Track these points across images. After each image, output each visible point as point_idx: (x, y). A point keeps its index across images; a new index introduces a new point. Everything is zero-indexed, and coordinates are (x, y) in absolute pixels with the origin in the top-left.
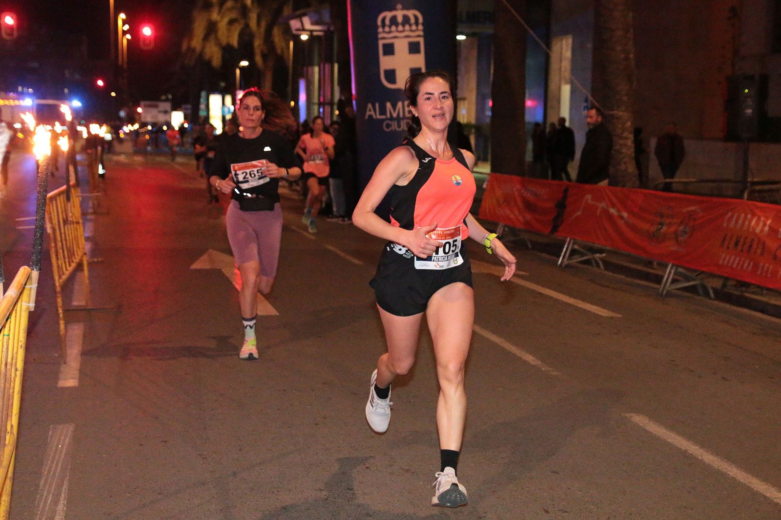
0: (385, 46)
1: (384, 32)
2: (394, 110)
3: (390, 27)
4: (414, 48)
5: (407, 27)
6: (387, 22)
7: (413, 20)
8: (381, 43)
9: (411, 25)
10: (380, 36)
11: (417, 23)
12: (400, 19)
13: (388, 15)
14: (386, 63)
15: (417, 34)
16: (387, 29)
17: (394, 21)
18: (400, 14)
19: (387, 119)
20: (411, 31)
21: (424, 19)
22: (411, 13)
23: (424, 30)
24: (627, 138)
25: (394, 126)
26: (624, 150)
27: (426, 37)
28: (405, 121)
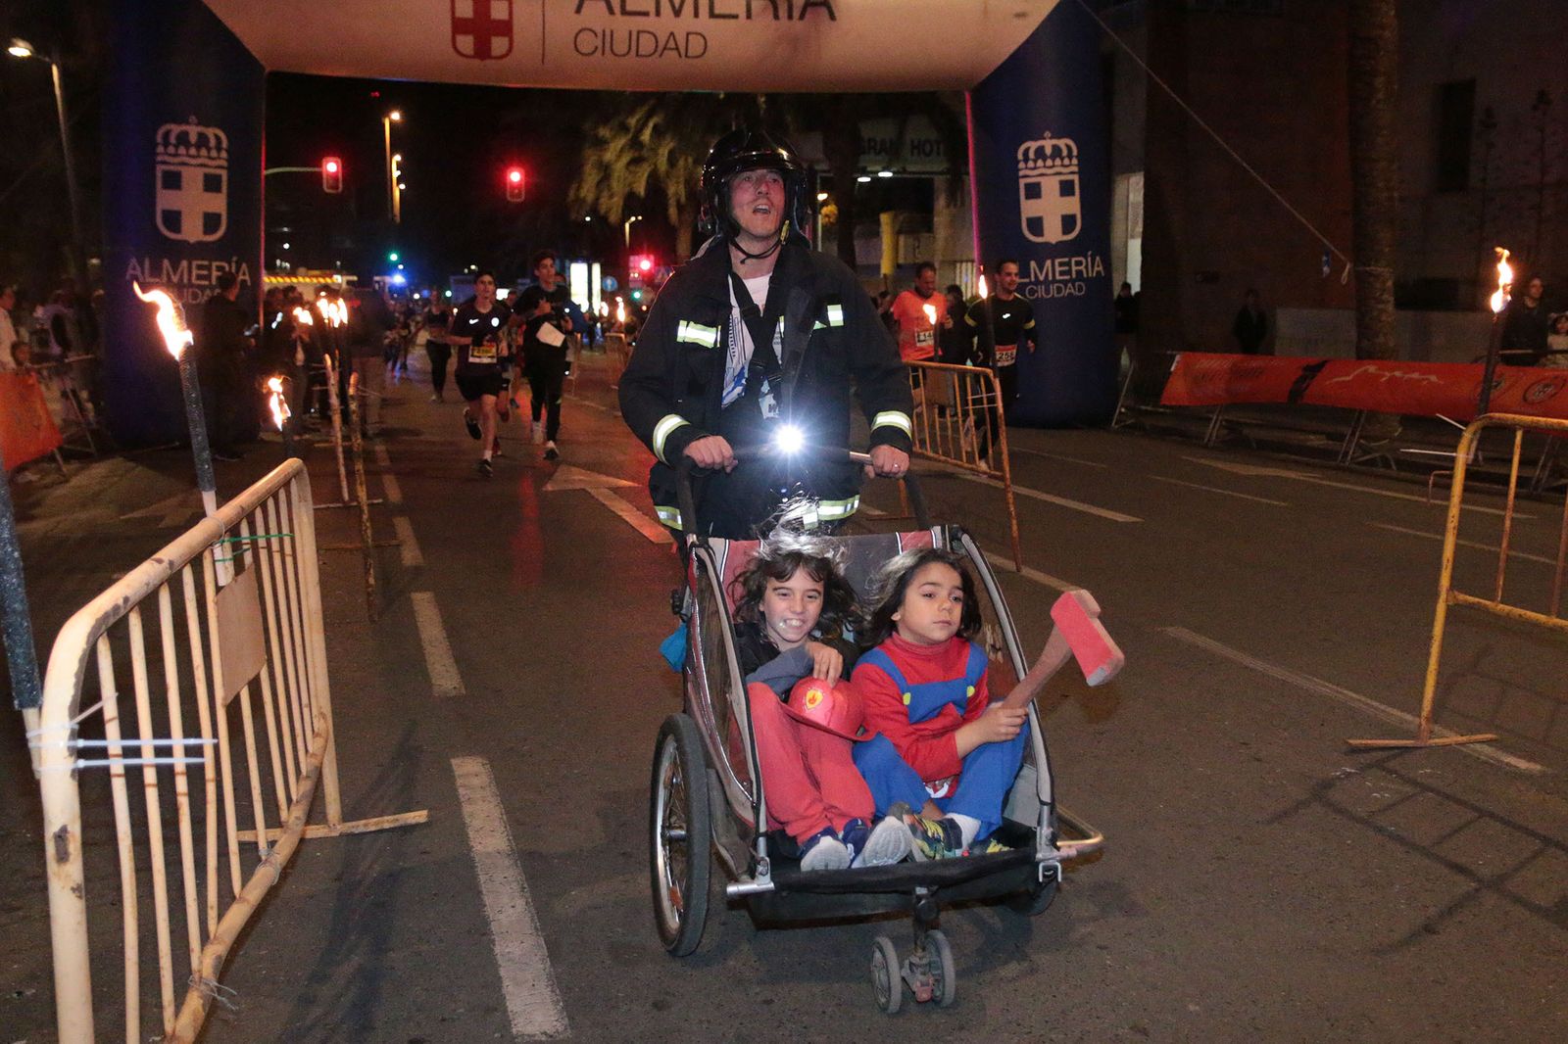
0: (1027, 186)
1: (1026, 168)
2: (1041, 272)
3: (1035, 161)
4: (1066, 189)
5: (1058, 162)
6: (1031, 155)
7: (1065, 152)
8: (1022, 182)
9: (1062, 159)
10: (1021, 173)
11: (1070, 156)
12: (1048, 151)
13: (1033, 145)
14: (1029, 208)
15: (1070, 170)
16: (1031, 164)
17: (1040, 152)
18: (1048, 144)
19: (1031, 283)
20: (1063, 166)
21: (1079, 152)
22: (1062, 143)
23: (1078, 165)
24: (1389, 302)
25: (1041, 292)
26: (1384, 318)
27: (1080, 173)
28: (1056, 285)
